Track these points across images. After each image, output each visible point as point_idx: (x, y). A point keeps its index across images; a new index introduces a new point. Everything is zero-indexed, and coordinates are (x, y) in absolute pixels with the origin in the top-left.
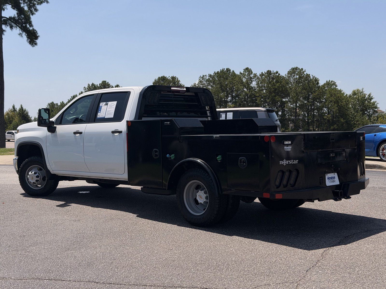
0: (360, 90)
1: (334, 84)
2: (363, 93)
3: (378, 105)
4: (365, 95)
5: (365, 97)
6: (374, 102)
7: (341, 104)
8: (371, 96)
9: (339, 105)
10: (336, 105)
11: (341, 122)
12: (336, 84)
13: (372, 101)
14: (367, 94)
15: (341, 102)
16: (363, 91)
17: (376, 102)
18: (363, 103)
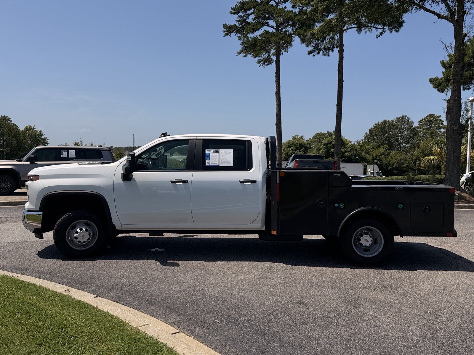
0: (32, 127)
1: (9, 119)
2: (35, 129)
3: (48, 141)
4: (37, 131)
5: (36, 133)
6: (45, 138)
7: (19, 139)
8: (42, 132)
9: (17, 140)
10: (15, 139)
11: (20, 155)
12: (11, 119)
13: (43, 137)
14: (38, 131)
15: (19, 136)
16: (35, 128)
17: (46, 138)
18: (35, 138)
